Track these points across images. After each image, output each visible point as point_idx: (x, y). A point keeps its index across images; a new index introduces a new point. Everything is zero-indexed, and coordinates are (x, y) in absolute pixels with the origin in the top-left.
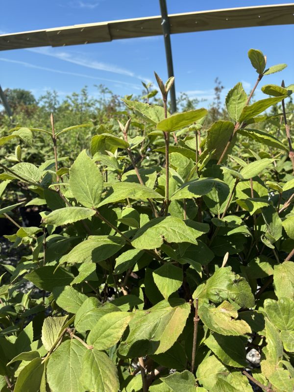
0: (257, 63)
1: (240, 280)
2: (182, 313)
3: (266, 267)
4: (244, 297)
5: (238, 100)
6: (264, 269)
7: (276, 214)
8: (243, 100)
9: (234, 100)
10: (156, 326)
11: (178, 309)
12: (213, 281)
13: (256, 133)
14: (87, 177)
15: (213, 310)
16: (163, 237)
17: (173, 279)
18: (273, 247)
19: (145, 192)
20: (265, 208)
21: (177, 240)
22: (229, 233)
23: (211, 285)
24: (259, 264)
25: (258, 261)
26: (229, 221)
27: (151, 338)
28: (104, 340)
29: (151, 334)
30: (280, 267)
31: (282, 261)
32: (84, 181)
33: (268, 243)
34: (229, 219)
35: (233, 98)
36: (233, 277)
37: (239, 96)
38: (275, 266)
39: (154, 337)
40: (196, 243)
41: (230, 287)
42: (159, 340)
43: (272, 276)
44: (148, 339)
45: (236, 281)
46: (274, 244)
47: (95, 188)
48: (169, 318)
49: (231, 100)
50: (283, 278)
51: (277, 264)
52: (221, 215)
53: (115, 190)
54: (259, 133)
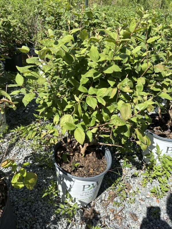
1: (130, 81)
2: (115, 90)
3: (135, 79)
4: (131, 85)
6: (134, 79)
7: (140, 63)
8: (134, 24)
10: (109, 93)
11: (114, 89)
12: (124, 81)
14: (95, 53)
15: (124, 88)
16: (113, 70)
18: (138, 73)
19: (109, 58)
20: (138, 62)
21: (117, 71)
22: (125, 69)
23: (123, 83)
25: (133, 77)
26: (127, 65)
28: (101, 94)
29: (108, 95)
30: (139, 79)
31: (140, 77)
32: (93, 54)
33: (137, 72)
34: (126, 65)
35: (131, 23)
36: (129, 80)
37: (133, 22)
38: (138, 79)
40: (121, 71)
41: (128, 83)
42: (110, 96)
43: (137, 81)
45: (129, 81)
46: (138, 72)
47: (97, 57)
48: (112, 91)
49: (130, 24)
50: (139, 81)
51: (138, 78)
52: (124, 64)
53: (101, 57)
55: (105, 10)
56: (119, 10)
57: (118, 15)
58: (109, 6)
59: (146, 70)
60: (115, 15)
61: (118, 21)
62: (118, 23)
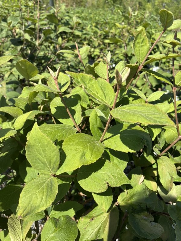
0: (165, 19)
5: (141, 43)
6: (149, 160)
8: (145, 43)
9: (138, 43)
10: (99, 230)
13: (155, 75)
16: (108, 184)
17: (107, 196)
21: (118, 185)
24: (146, 158)
25: (145, 155)
27: (97, 238)
32: (41, 154)
33: (157, 151)
37: (142, 39)
39: (99, 236)
42: (102, 238)
44: (95, 239)
47: (53, 161)
50: (163, 170)
54: (157, 75)
55: (78, 13)
56: (95, 12)
57: (96, 19)
58: (82, 8)
59: (175, 142)
60: (91, 18)
61: (96, 27)
62: (97, 29)
